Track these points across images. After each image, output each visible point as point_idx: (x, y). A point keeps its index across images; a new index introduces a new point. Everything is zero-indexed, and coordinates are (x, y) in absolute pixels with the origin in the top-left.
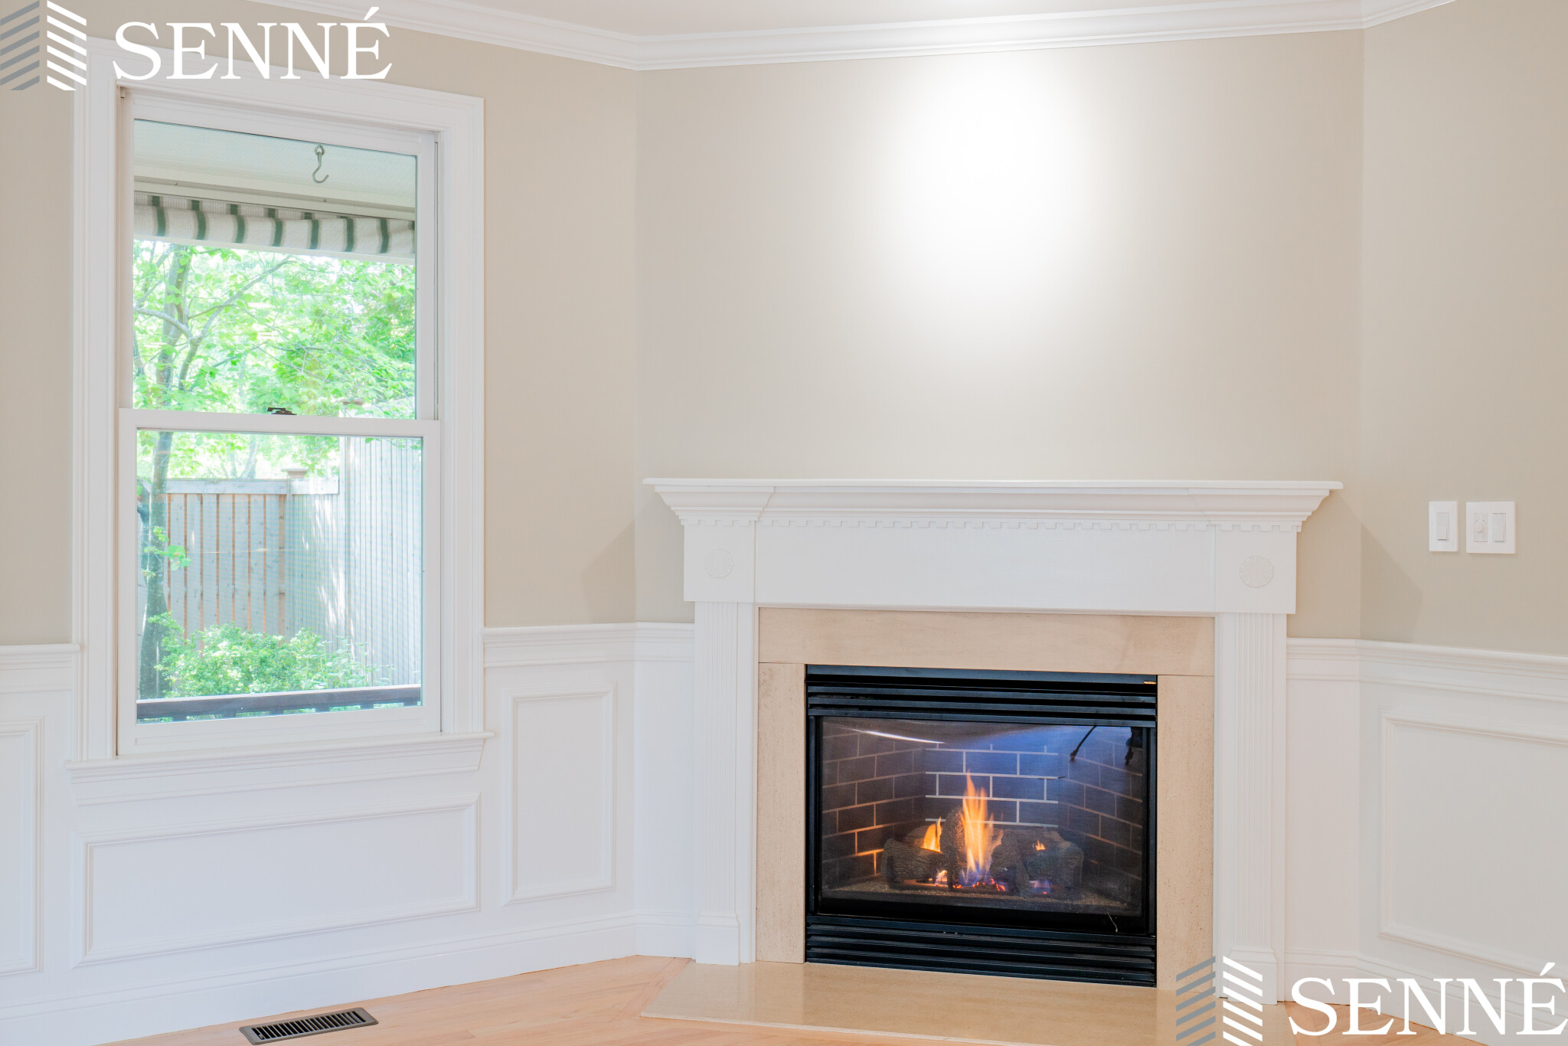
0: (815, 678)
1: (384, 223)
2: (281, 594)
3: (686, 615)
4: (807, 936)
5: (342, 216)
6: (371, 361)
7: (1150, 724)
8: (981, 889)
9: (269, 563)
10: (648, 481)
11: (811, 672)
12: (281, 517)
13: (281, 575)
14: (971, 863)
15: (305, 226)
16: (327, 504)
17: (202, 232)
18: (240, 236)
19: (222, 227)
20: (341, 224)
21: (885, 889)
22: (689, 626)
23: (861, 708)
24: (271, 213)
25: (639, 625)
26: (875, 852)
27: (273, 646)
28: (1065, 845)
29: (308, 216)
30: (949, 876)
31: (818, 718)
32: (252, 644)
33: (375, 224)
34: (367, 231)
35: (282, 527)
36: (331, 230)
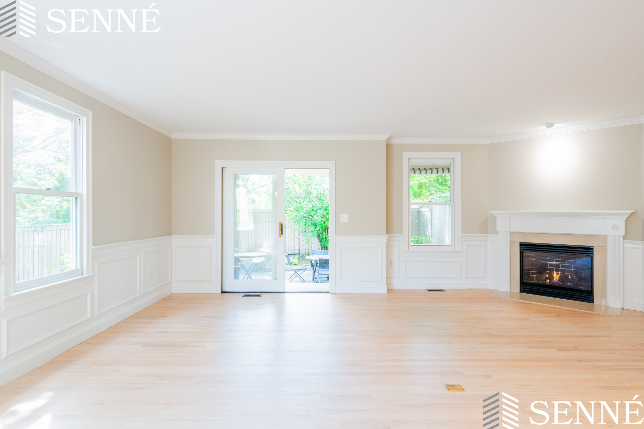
0: (522, 245)
1: (443, 169)
2: (418, 230)
3: (497, 233)
4: (520, 288)
5: (436, 168)
6: (436, 187)
7: (592, 255)
8: (557, 283)
9: (416, 224)
10: (490, 211)
11: (521, 243)
12: (418, 215)
13: (418, 226)
14: (555, 279)
15: (430, 171)
16: (427, 213)
17: (415, 173)
18: (420, 173)
19: (418, 172)
20: (436, 170)
21: (536, 282)
22: (498, 235)
23: (531, 250)
24: (425, 169)
25: (488, 234)
26: (535, 276)
27: (419, 239)
28: (575, 277)
29: (431, 169)
30: (550, 281)
31: (522, 251)
32: (415, 238)
33: (441, 169)
34: (440, 170)
35: (418, 217)
36: (435, 171)
